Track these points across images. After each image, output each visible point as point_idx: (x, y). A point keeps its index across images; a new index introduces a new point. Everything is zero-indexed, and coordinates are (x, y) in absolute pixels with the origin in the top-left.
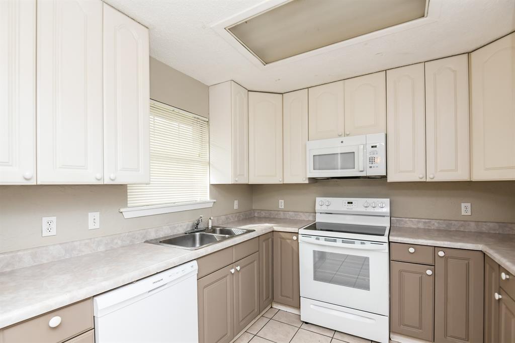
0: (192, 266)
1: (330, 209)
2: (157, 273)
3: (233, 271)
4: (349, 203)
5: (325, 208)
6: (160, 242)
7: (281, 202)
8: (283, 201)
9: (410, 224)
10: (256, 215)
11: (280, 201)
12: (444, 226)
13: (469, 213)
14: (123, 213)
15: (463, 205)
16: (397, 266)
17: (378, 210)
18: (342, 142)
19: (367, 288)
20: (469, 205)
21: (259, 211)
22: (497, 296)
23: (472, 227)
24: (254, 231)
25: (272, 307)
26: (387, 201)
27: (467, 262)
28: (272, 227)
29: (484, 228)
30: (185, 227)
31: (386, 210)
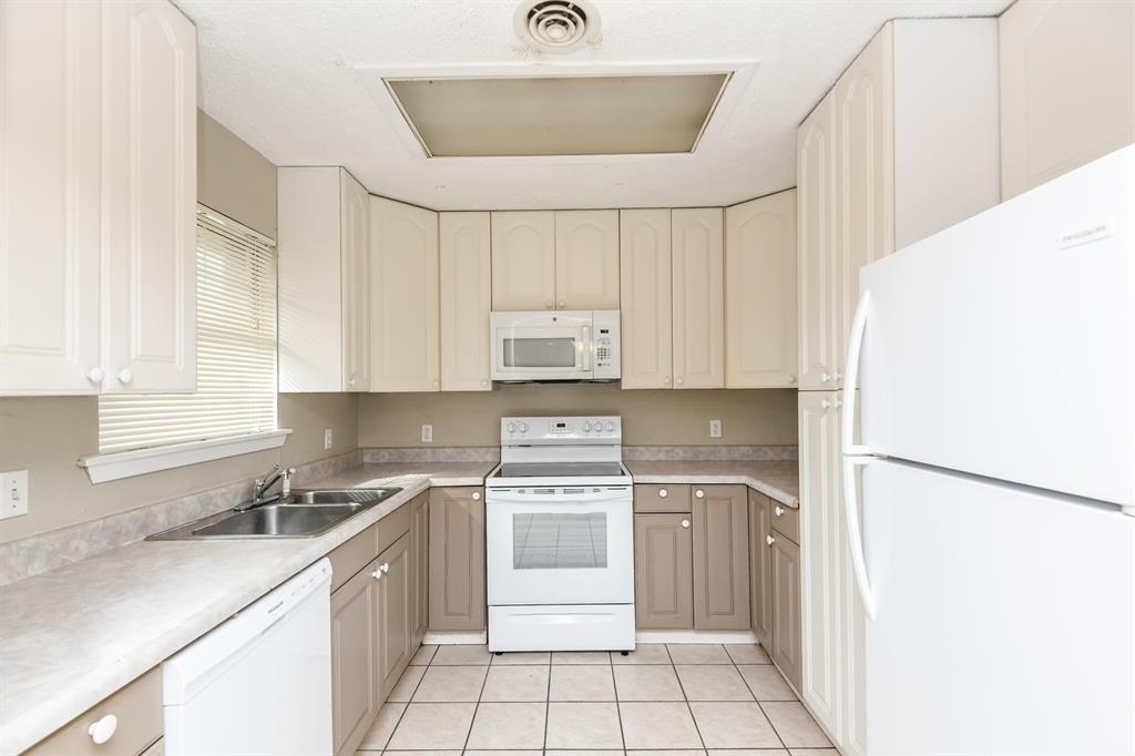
0: (324, 570)
1: (528, 438)
2: (272, 590)
3: (378, 574)
4: (559, 425)
5: (518, 437)
6: (194, 533)
7: (427, 430)
8: (430, 427)
9: (646, 455)
10: (367, 459)
11: (424, 427)
12: (691, 455)
13: (719, 435)
14: (90, 470)
15: (712, 423)
16: (644, 520)
17: (604, 436)
18: (555, 319)
19: (604, 565)
20: (719, 422)
21: (375, 451)
22: (770, 540)
23: (723, 454)
24: (400, 489)
25: (422, 645)
26: (617, 420)
27: (728, 502)
28: (427, 480)
29: (737, 455)
30: (230, 497)
31: (617, 435)
